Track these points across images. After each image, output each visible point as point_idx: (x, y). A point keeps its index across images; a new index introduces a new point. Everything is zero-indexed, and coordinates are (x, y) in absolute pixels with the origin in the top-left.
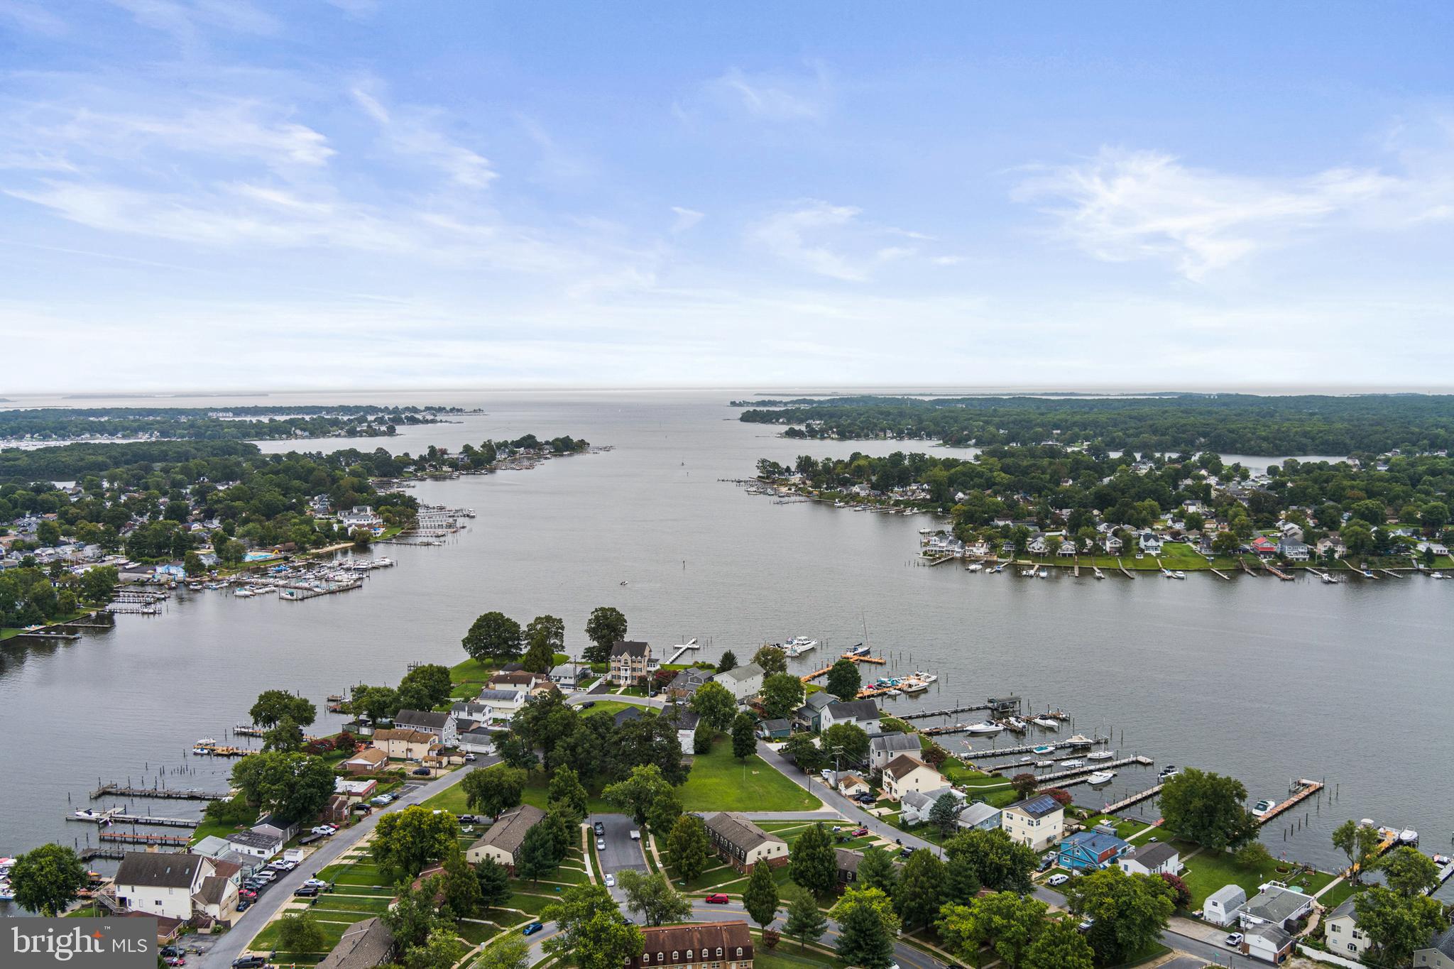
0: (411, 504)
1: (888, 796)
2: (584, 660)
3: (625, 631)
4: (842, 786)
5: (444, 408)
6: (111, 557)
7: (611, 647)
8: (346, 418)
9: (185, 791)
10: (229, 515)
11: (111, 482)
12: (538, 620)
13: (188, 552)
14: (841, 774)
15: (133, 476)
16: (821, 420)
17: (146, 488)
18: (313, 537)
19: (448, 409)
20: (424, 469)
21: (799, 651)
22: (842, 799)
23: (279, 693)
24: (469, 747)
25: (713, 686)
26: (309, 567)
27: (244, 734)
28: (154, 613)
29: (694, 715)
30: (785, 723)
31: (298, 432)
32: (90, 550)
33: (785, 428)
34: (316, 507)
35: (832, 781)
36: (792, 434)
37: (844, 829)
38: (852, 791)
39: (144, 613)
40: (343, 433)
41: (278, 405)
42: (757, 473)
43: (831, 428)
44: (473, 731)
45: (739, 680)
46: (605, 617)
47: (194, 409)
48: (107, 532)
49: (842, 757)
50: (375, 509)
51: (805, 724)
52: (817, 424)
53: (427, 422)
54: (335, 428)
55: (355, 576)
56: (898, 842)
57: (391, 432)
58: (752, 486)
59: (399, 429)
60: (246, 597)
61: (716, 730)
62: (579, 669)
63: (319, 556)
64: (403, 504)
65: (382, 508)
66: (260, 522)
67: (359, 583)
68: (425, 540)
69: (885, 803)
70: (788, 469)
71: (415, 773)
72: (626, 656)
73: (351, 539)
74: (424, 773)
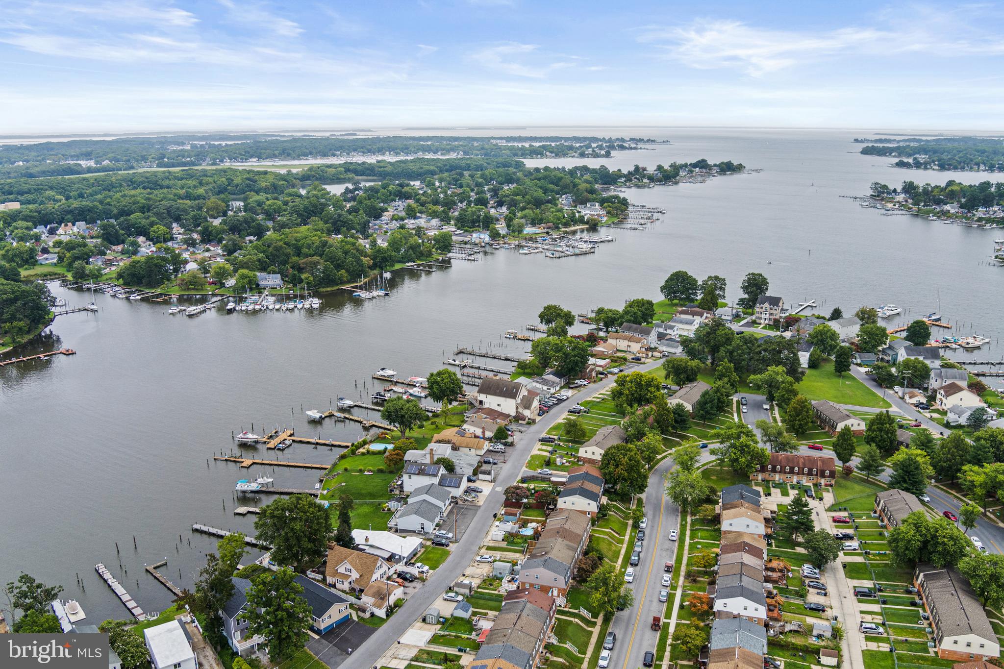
0: (624, 203)
1: (939, 407)
2: (738, 306)
3: (767, 289)
4: (907, 397)
5: (643, 139)
6: (446, 227)
7: (757, 299)
8: (578, 145)
9: (503, 356)
10: (512, 204)
11: (441, 181)
12: (710, 278)
13: (491, 226)
14: (907, 390)
15: (453, 179)
16: (926, 154)
17: (461, 186)
18: (564, 221)
19: (645, 140)
20: (631, 180)
21: (888, 314)
22: (906, 405)
23: (555, 306)
24: (664, 349)
25: (825, 327)
26: (561, 238)
27: (532, 330)
28: (474, 260)
29: (810, 344)
30: (872, 356)
31: (548, 154)
32: (435, 222)
33: (897, 160)
34: (563, 202)
35: (900, 394)
36: (901, 164)
37: (904, 422)
38: (914, 401)
39: (468, 260)
40: (576, 155)
41: (533, 136)
42: (871, 192)
43: (933, 161)
44: (667, 340)
45: (843, 327)
46: (755, 279)
47: (482, 138)
48: (444, 211)
49: (910, 378)
50: (601, 205)
51: (886, 358)
52: (922, 158)
53: (631, 148)
54: (571, 152)
55: (591, 246)
56: (942, 434)
57: (608, 155)
58: (865, 201)
59: (613, 153)
60: (526, 254)
61: (825, 356)
62: (734, 311)
63: (567, 233)
64: (619, 202)
65: (605, 205)
66: (532, 209)
67: (593, 250)
68: (633, 226)
69: (937, 411)
70: (895, 191)
71: (633, 359)
72: (767, 305)
73: (587, 223)
74: (637, 360)
